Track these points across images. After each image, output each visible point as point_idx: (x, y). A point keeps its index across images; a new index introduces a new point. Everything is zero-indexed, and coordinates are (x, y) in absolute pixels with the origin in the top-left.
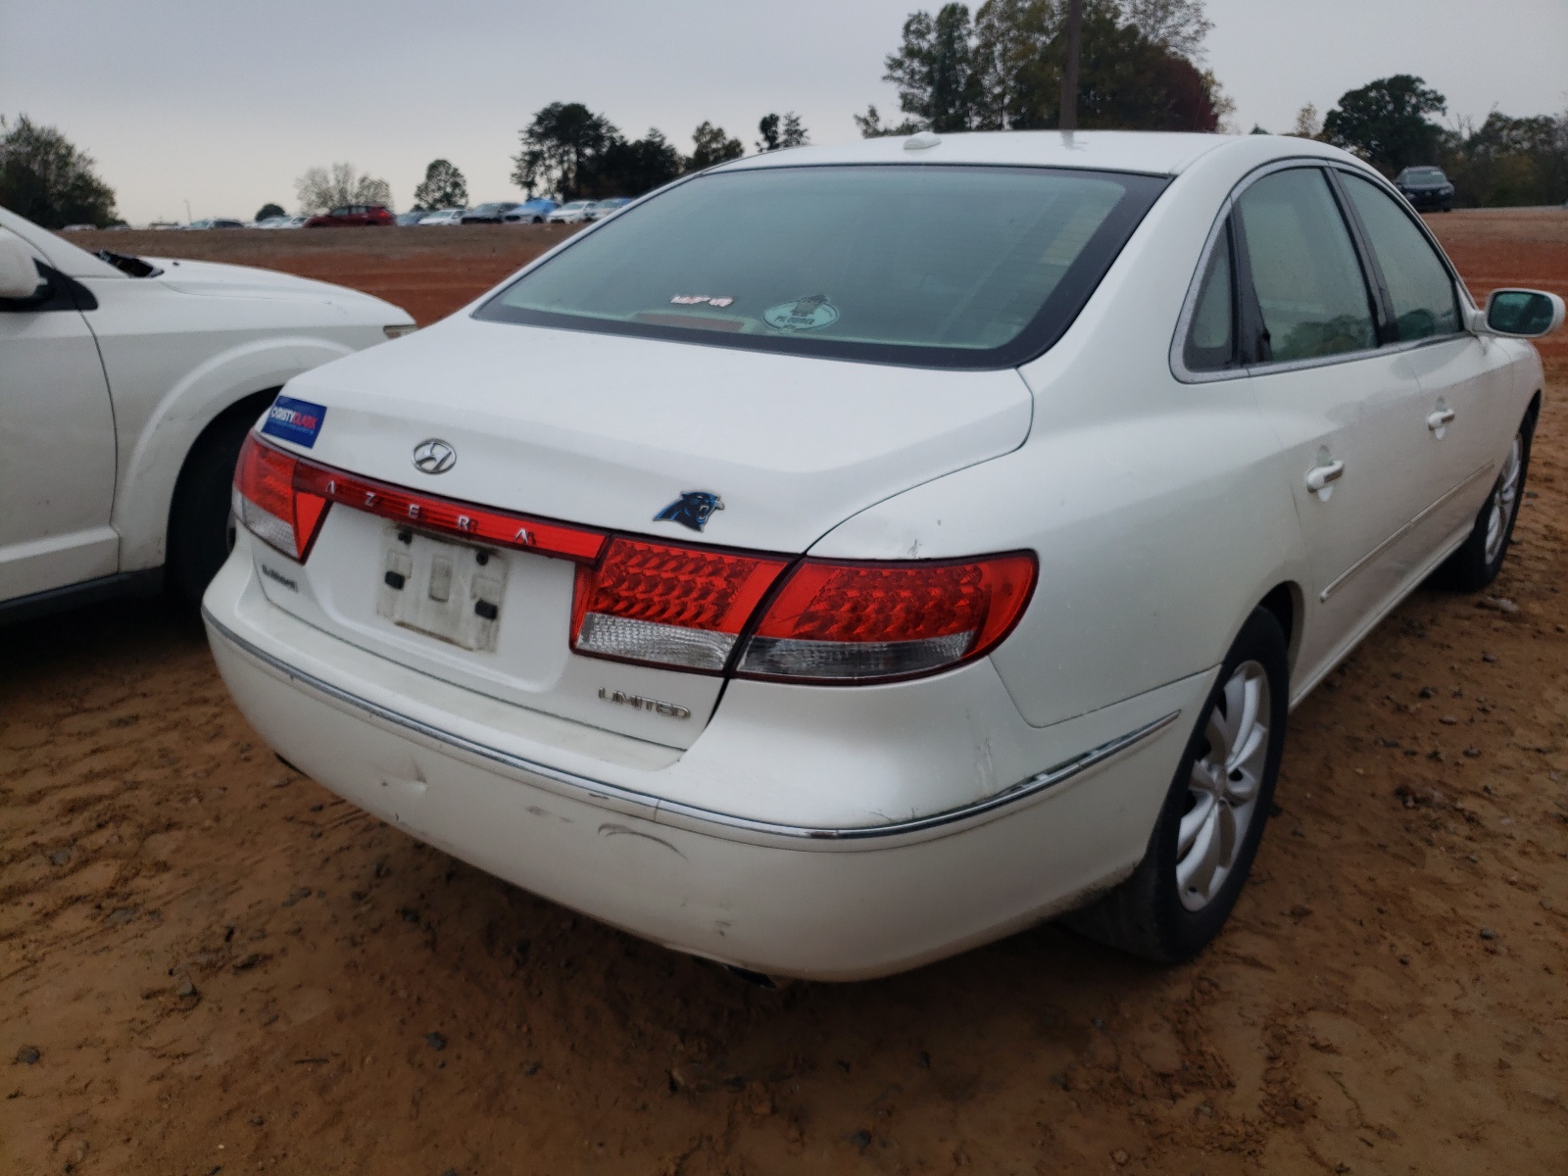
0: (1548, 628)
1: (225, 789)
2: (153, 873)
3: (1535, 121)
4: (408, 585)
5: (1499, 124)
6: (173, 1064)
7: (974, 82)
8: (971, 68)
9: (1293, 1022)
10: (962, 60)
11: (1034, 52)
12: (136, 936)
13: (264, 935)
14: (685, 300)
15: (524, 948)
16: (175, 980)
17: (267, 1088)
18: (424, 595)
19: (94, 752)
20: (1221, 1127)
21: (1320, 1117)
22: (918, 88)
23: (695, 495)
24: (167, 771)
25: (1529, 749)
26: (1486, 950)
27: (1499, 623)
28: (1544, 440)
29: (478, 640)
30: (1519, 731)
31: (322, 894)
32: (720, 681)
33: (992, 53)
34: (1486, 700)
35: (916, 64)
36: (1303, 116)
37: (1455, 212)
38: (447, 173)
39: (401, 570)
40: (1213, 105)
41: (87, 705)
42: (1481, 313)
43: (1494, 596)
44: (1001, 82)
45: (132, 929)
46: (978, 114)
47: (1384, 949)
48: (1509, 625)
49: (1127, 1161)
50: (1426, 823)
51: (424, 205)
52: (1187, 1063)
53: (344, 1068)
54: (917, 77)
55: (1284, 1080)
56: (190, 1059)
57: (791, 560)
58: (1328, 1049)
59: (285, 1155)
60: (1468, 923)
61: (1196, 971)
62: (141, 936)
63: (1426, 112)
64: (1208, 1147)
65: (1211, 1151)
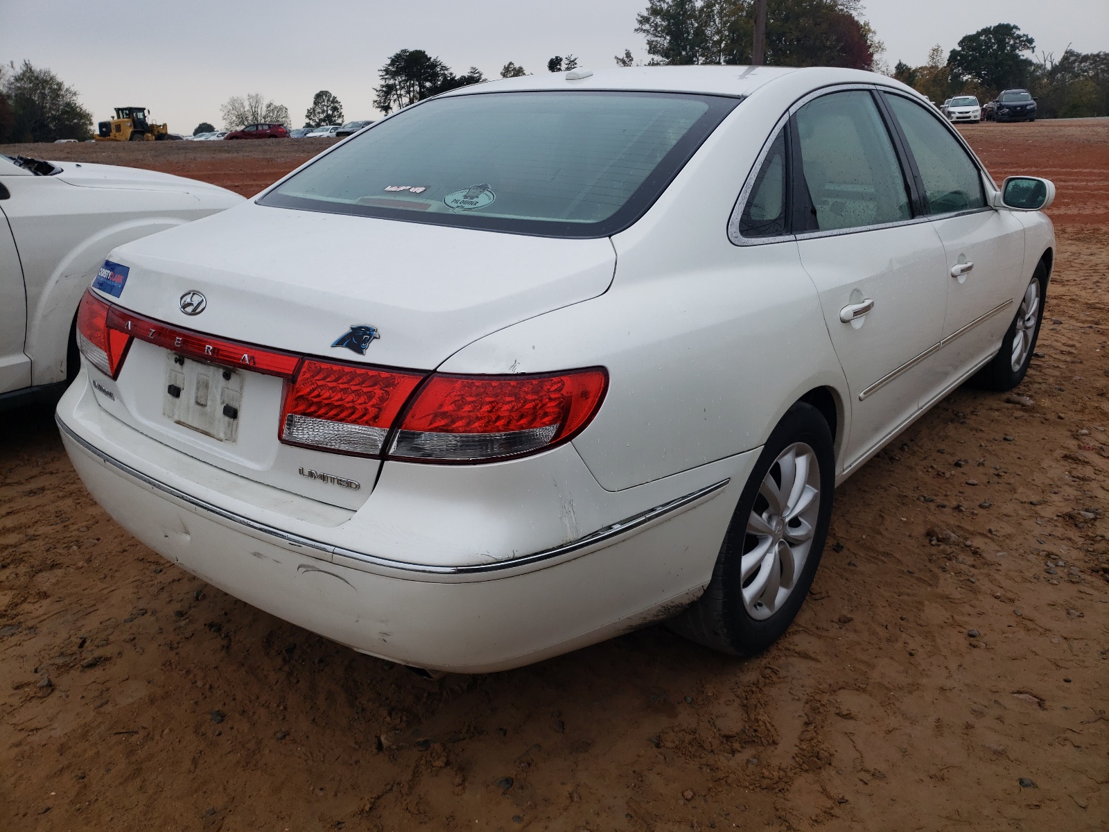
0: (1052, 417)
1: (98, 539)
2: (35, 600)
3: (1098, 55)
4: (182, 394)
5: (1072, 58)
6: (29, 735)
7: (699, 32)
8: (698, 23)
9: (825, 698)
10: (692, 16)
11: (742, 11)
12: (16, 645)
13: (107, 642)
14: (394, 189)
15: (290, 650)
16: (38, 675)
17: (91, 753)
18: (193, 402)
19: (8, 514)
20: (763, 773)
21: (833, 764)
22: (660, 37)
23: (360, 328)
24: (59, 527)
25: (1025, 502)
26: (970, 644)
27: (1019, 414)
28: (1073, 283)
29: (225, 434)
30: (1020, 490)
31: (154, 613)
32: (379, 461)
33: (713, 11)
34: (1001, 468)
35: (658, 20)
36: (933, 54)
37: (1038, 122)
38: (328, 100)
39: (179, 384)
40: (870, 47)
41: (8, 481)
42: (999, 193)
43: (1019, 394)
44: (719, 32)
45: (14, 640)
46: (702, 55)
47: (899, 645)
48: (1026, 415)
49: (692, 797)
50: (944, 556)
51: (313, 123)
52: (747, 727)
53: (149, 737)
54: (659, 29)
55: (812, 739)
56: (40, 732)
57: (425, 375)
58: (848, 717)
59: (97, 800)
60: (961, 626)
61: (764, 662)
62: (20, 645)
63: (1020, 50)
64: (751, 787)
65: (753, 790)
